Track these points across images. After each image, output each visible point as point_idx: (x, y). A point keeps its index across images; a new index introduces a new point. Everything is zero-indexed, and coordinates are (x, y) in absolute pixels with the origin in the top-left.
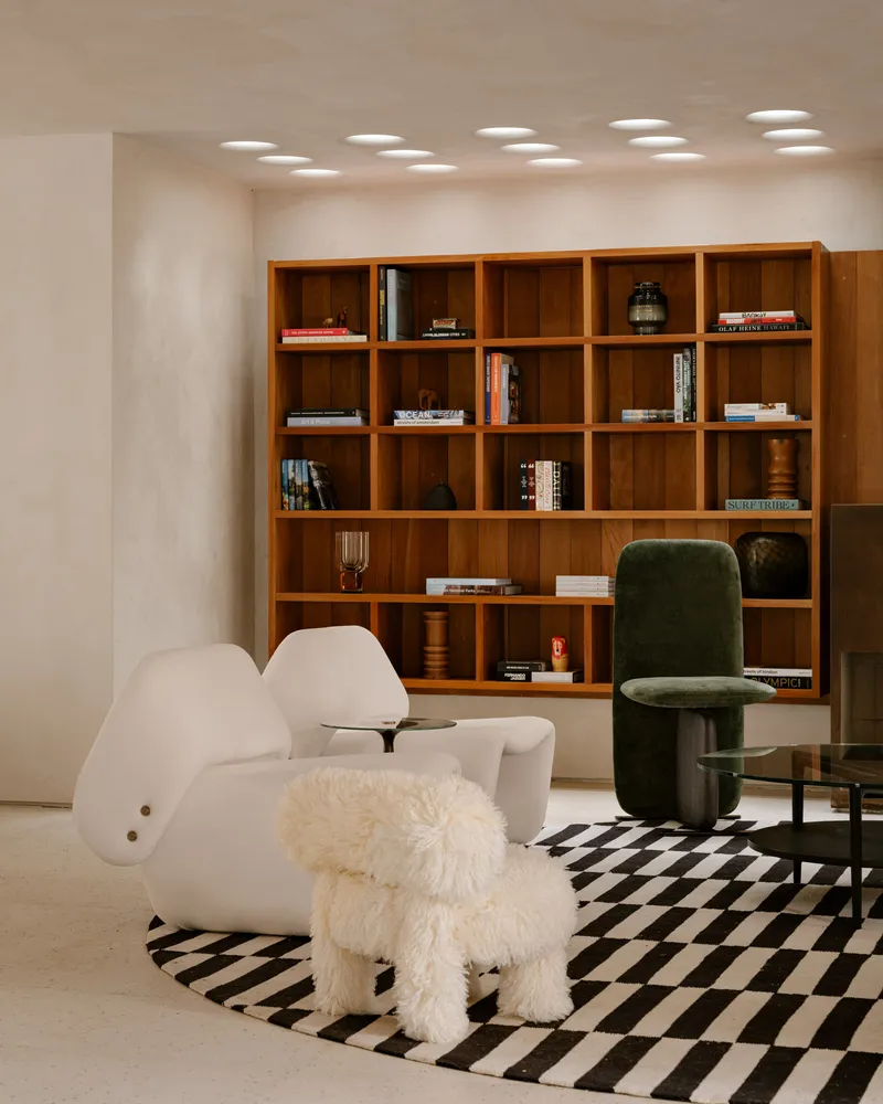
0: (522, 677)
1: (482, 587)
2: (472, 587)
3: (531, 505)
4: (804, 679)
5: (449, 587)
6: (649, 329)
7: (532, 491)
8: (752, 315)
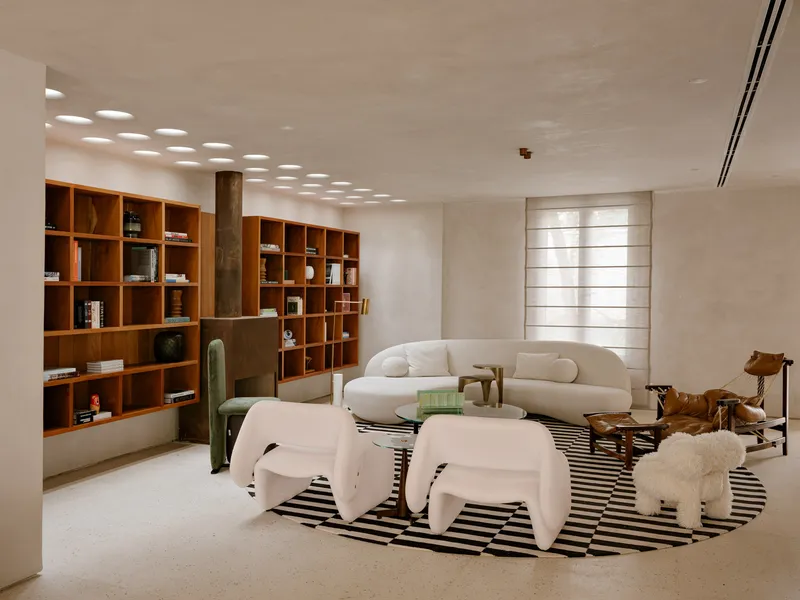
0: (88, 420)
1: (69, 374)
2: (64, 374)
3: (90, 325)
4: (193, 395)
5: (51, 376)
6: (136, 235)
7: (90, 318)
8: (174, 233)
